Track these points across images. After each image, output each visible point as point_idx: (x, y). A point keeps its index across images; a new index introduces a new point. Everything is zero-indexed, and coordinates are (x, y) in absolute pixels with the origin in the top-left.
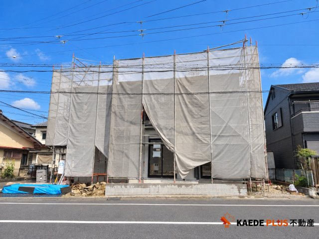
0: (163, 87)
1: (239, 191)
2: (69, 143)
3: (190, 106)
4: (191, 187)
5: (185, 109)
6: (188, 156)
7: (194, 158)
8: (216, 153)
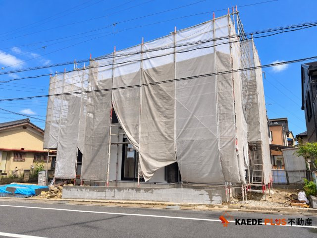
0: (131, 81)
1: (211, 198)
2: (59, 145)
3: (156, 99)
4: (150, 191)
5: (151, 103)
6: (152, 156)
7: (158, 158)
8: (181, 152)
